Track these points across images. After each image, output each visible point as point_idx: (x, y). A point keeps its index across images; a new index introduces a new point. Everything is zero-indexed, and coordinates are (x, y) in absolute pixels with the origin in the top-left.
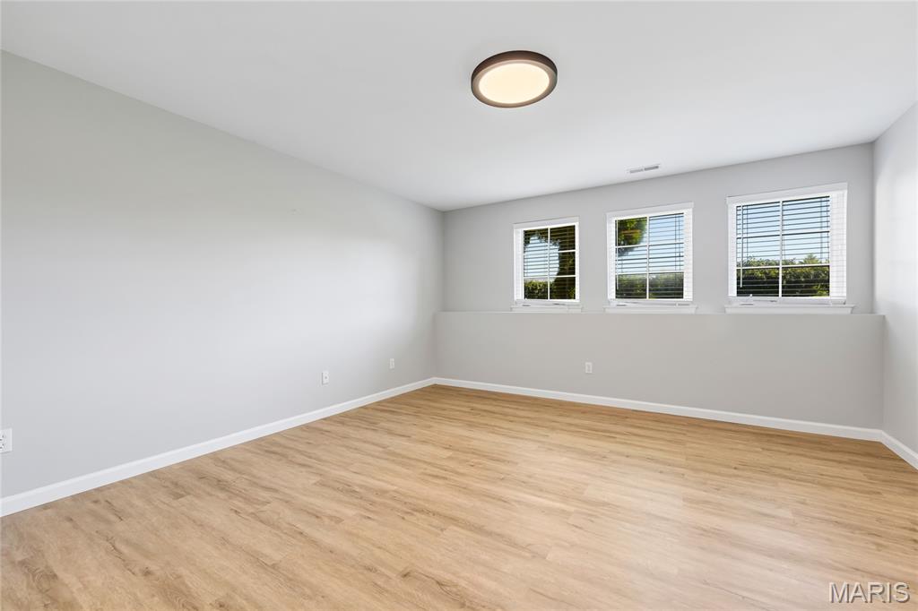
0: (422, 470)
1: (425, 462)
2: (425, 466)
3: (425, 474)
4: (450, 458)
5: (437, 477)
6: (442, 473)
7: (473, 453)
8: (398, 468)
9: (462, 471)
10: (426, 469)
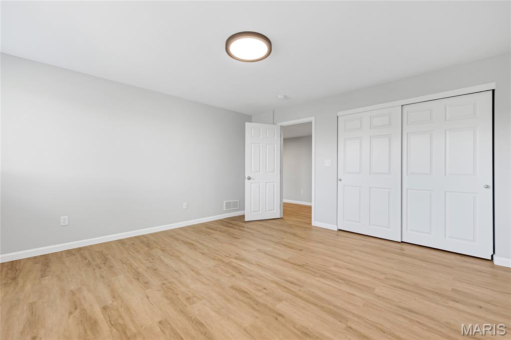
0: (302, 289)
1: (301, 298)
2: (301, 294)
3: (299, 286)
4: (280, 300)
5: (292, 283)
6: (288, 285)
7: (258, 303)
8: (321, 294)
9: (274, 285)
10: (300, 290)
